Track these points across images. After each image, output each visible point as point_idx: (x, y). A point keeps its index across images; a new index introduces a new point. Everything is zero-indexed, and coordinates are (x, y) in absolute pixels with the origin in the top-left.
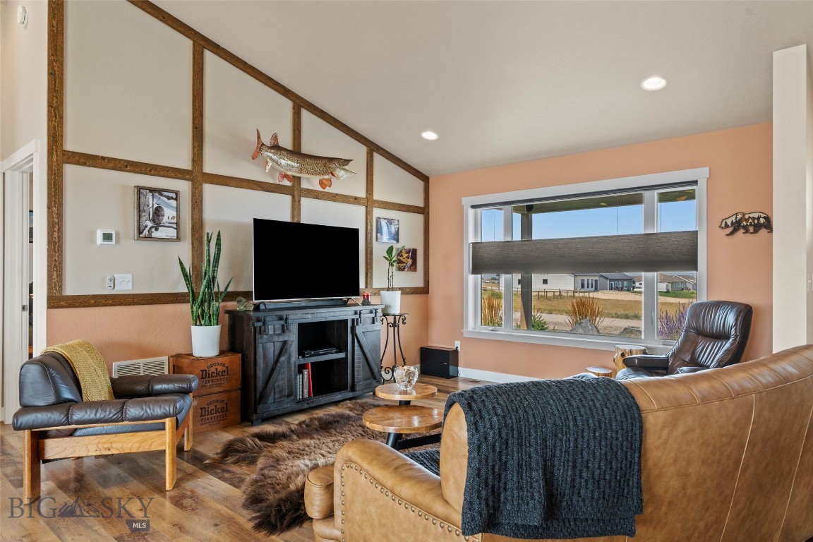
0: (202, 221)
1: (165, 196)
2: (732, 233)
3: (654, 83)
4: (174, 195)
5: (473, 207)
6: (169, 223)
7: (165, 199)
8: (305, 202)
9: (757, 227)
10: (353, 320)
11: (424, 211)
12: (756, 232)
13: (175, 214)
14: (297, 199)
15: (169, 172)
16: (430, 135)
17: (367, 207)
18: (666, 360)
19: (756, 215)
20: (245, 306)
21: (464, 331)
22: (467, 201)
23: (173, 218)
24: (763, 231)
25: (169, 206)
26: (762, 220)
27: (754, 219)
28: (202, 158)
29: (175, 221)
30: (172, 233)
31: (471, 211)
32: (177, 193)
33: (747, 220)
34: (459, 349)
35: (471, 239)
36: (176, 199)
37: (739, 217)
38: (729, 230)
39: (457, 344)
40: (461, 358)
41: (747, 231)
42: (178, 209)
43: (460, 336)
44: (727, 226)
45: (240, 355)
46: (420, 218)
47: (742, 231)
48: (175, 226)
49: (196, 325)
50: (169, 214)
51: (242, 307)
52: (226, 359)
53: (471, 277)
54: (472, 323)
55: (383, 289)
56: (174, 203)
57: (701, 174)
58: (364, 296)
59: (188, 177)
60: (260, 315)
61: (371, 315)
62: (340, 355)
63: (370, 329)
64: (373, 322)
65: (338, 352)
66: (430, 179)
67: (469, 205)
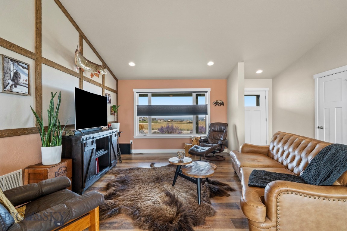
0: (41, 85)
1: (21, 66)
2: (216, 105)
3: (211, 63)
4: (27, 67)
6: (24, 83)
7: (21, 68)
8: (85, 83)
9: (221, 104)
10: (110, 136)
11: (116, 92)
12: (220, 105)
13: (27, 78)
14: (82, 80)
15: (22, 51)
16: (132, 64)
17: (103, 88)
18: (207, 139)
19: (220, 101)
20: (70, 133)
21: (134, 136)
22: (135, 90)
23: (26, 81)
24: (222, 105)
25: (24, 73)
26: (222, 103)
27: (220, 102)
28: (41, 48)
29: (27, 83)
30: (26, 90)
31: (136, 94)
32: (28, 66)
33: (219, 102)
34: (132, 143)
35: (137, 104)
36: (28, 69)
37: (217, 101)
38: (215, 105)
39: (131, 141)
40: (133, 146)
41: (219, 105)
42: (29, 75)
43: (133, 138)
44: (214, 104)
45: (71, 160)
46: (114, 94)
47: (217, 105)
48: (27, 86)
49: (43, 146)
50: (23, 77)
51: (68, 134)
52: (65, 164)
54: (137, 135)
55: (112, 122)
56: (26, 71)
57: (209, 90)
58: (109, 125)
59: (33, 57)
60: (84, 137)
61: (115, 133)
62: (106, 152)
63: (114, 139)
64: (115, 136)
65: (105, 151)
66: (118, 81)
67: (136, 92)
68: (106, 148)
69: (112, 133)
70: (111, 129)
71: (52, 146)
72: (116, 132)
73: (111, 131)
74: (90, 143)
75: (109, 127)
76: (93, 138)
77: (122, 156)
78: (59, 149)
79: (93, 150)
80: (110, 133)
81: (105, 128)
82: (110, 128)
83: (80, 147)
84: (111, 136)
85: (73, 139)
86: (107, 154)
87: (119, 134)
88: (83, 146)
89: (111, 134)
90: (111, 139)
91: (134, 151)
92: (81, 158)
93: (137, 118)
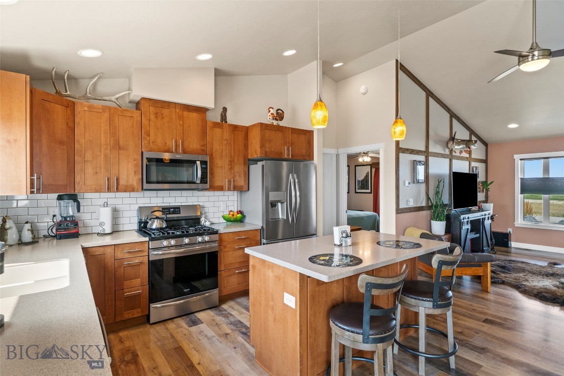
0: (429, 174)
5: (521, 160)
10: (482, 218)
11: (485, 161)
14: (451, 160)
16: (513, 126)
17: (469, 162)
20: (448, 212)
21: (516, 223)
22: (517, 157)
28: (429, 145)
31: (520, 161)
34: (511, 232)
35: (520, 177)
39: (510, 230)
40: (513, 237)
43: (513, 226)
46: (483, 165)
49: (432, 220)
52: (447, 237)
53: (520, 195)
54: (520, 221)
55: (483, 202)
58: (479, 206)
59: (424, 154)
60: (462, 217)
61: (488, 216)
62: (478, 235)
63: (487, 223)
64: (488, 219)
65: (476, 234)
66: (489, 145)
67: (519, 159)
68: (478, 232)
69: (485, 215)
70: (483, 211)
71: (438, 221)
72: (489, 214)
73: (483, 213)
74: (466, 222)
75: (479, 208)
76: (468, 218)
77: (495, 247)
78: (444, 223)
79: (468, 229)
80: (482, 215)
81: (474, 208)
82: (481, 209)
83: (459, 226)
84: (484, 219)
85: (452, 218)
86: (479, 238)
87: (492, 218)
88: (461, 224)
89: (483, 217)
90: (483, 222)
91: (514, 244)
92: (459, 234)
93: (519, 197)
